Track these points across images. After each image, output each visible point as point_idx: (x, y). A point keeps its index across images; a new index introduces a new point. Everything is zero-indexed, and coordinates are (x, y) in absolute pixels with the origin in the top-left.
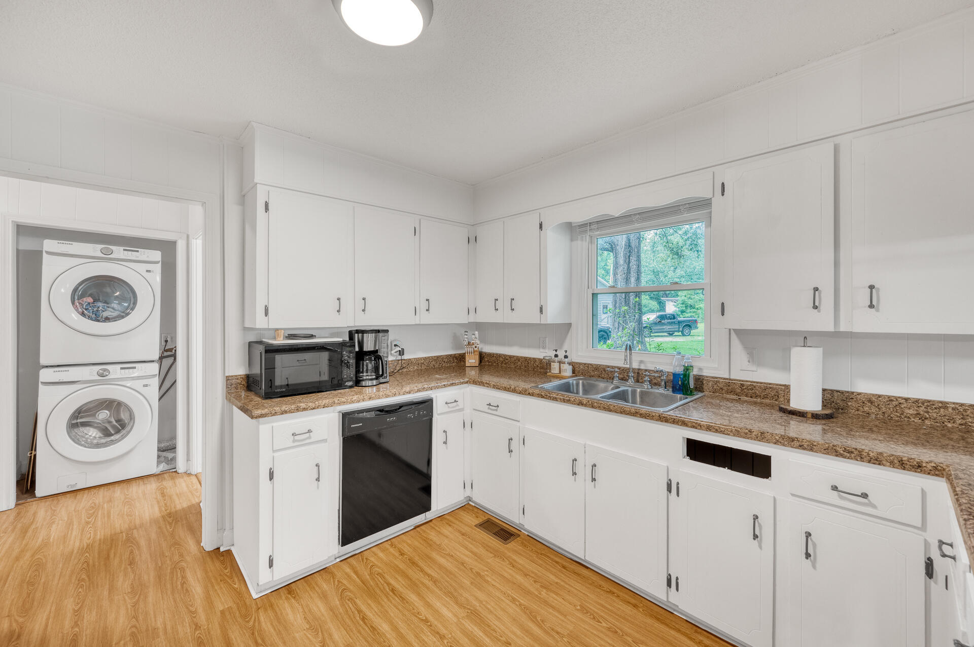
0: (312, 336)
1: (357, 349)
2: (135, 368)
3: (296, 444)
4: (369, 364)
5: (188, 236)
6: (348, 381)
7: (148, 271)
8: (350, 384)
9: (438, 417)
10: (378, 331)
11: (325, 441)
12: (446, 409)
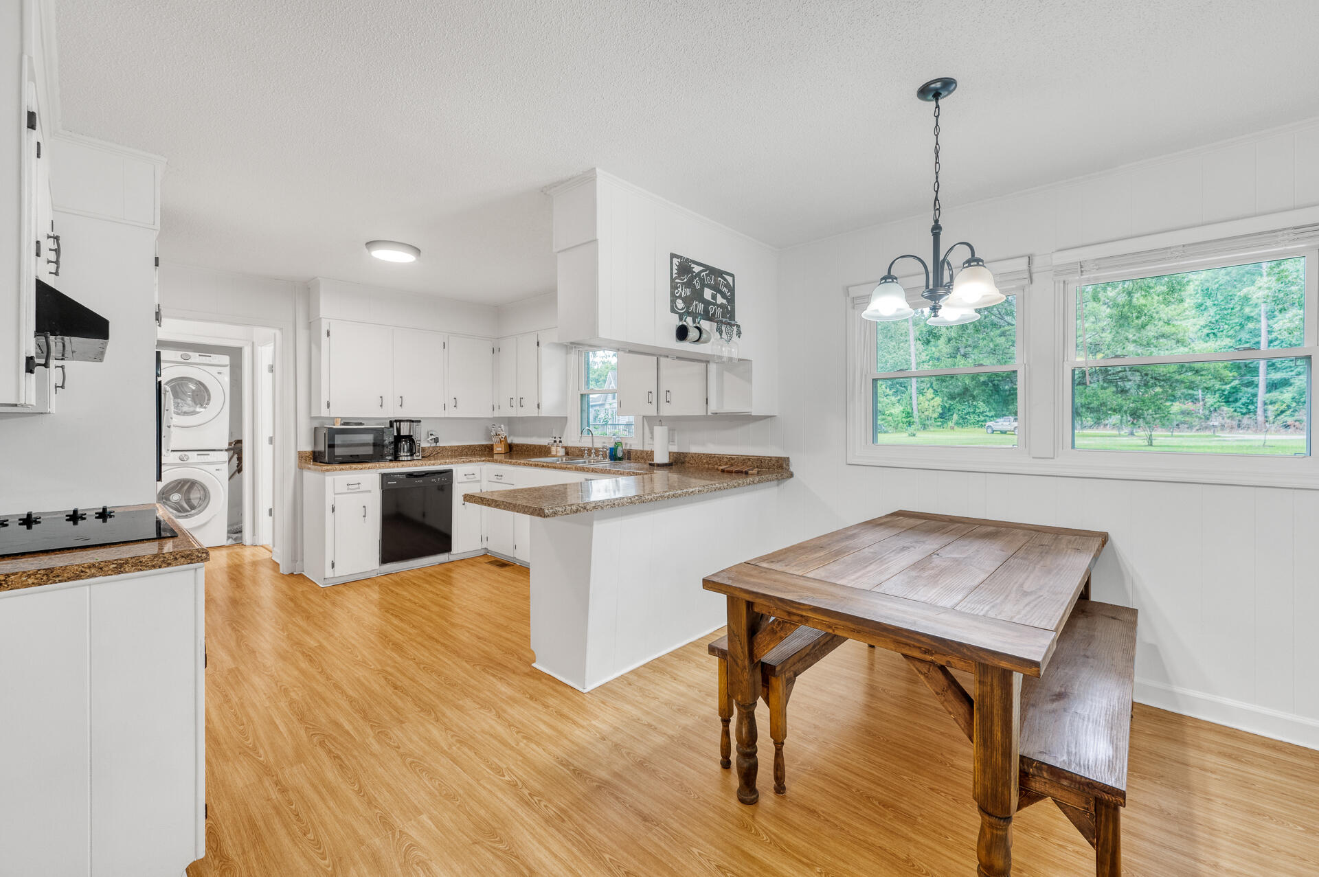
0: (361, 424)
1: (396, 434)
2: (208, 455)
3: (349, 491)
4: (405, 446)
5: (253, 343)
6: (388, 456)
7: (219, 373)
8: (390, 458)
9: (458, 485)
10: (413, 421)
11: (370, 491)
12: (465, 479)
